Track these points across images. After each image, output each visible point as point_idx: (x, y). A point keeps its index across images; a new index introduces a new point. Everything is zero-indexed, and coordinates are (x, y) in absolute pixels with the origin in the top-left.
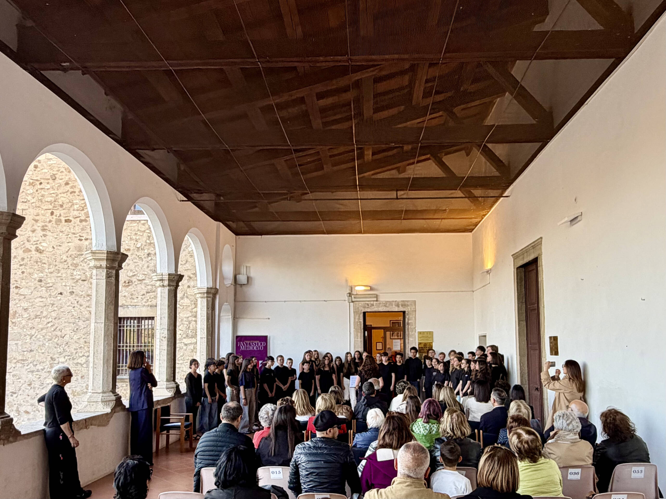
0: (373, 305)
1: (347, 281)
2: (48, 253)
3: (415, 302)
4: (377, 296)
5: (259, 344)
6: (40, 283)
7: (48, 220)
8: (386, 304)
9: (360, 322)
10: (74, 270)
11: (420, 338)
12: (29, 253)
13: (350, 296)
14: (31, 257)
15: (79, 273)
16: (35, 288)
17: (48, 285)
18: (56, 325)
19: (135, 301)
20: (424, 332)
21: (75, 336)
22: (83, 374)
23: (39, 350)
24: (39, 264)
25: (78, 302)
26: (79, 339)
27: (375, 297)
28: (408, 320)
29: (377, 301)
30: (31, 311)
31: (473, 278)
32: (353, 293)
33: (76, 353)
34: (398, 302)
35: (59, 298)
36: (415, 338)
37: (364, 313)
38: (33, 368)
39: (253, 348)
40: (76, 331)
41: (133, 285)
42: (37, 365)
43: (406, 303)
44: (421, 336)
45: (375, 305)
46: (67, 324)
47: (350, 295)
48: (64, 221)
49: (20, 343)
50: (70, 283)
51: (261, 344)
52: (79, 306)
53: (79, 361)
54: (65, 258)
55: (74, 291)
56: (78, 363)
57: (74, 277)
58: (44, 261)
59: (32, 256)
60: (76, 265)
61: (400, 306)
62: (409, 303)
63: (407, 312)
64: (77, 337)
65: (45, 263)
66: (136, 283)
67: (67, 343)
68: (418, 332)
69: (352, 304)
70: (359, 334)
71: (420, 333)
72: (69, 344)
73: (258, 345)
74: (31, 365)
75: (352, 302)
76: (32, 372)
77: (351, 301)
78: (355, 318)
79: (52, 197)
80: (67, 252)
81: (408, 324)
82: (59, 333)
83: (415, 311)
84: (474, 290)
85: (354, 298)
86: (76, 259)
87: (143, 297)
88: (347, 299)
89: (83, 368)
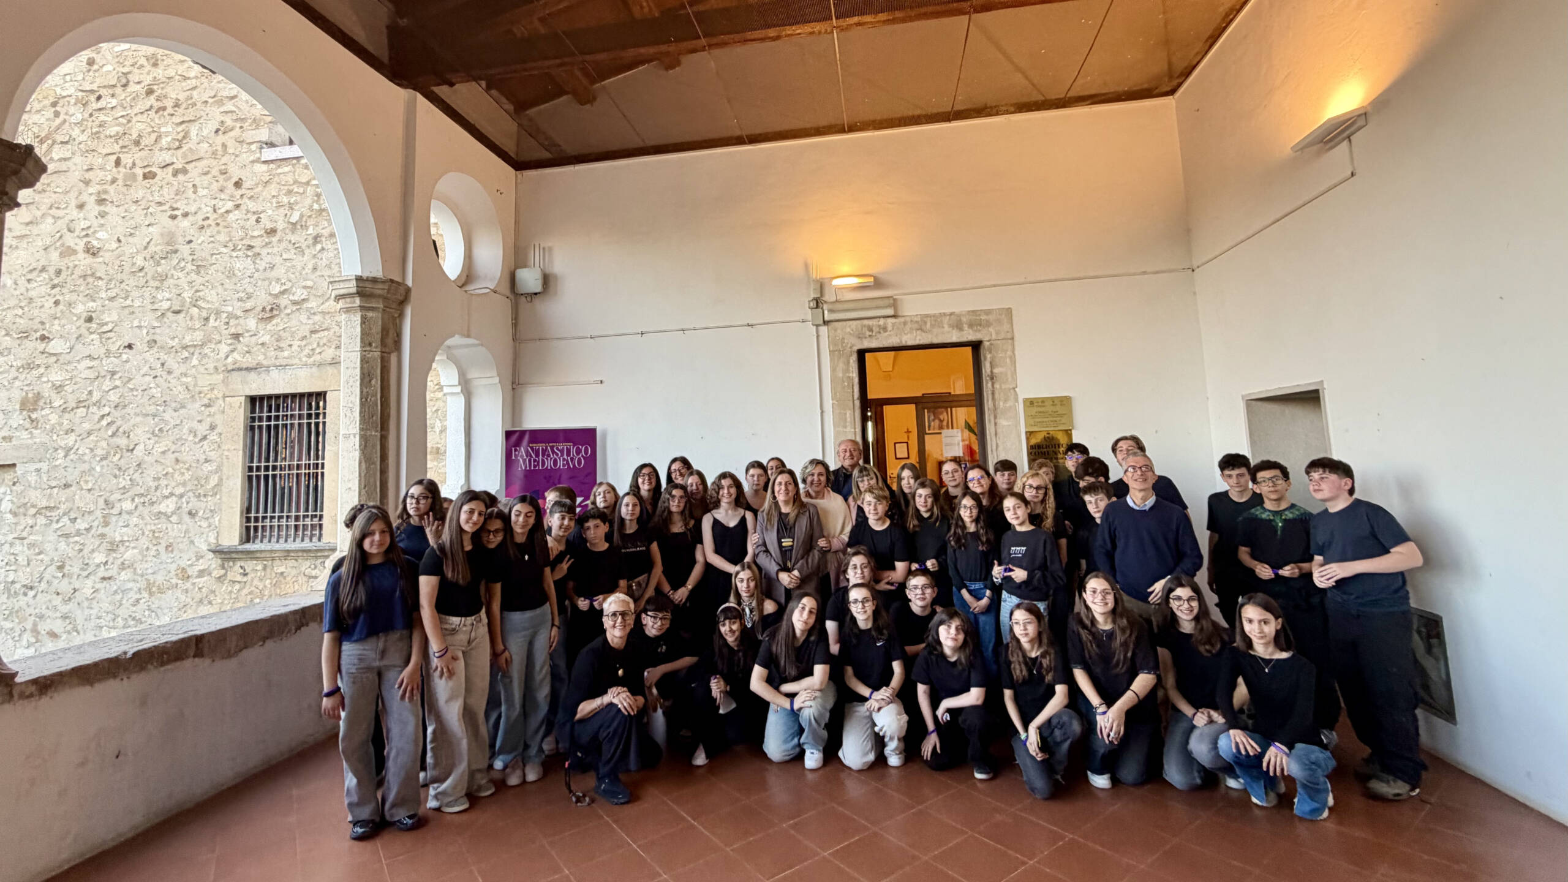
0: (885, 329)
1: (806, 266)
2: (107, 255)
3: (1009, 312)
4: (894, 303)
5: (573, 451)
6: (88, 325)
7: (109, 178)
8: (921, 324)
9: (850, 379)
10: (157, 288)
11: (1033, 417)
12: (72, 258)
13: (817, 307)
14: (75, 266)
15: (167, 295)
16: (77, 338)
17: (105, 328)
18: (119, 423)
19: (286, 354)
20: (1043, 400)
21: (157, 445)
22: (171, 541)
23: (82, 483)
24: (90, 280)
25: (163, 365)
26: (164, 453)
27: (889, 306)
28: (992, 367)
29: (894, 316)
30: (70, 390)
31: (1188, 231)
32: (826, 298)
33: (157, 488)
34: (959, 316)
35: (124, 357)
36: (1016, 415)
37: (861, 354)
38: (70, 528)
39: (555, 462)
40: (157, 434)
41: (282, 315)
42: (76, 519)
43: (983, 317)
44: (1034, 410)
45: (890, 328)
46: (139, 419)
47: (818, 303)
48: (141, 178)
49: (44, 466)
50: (149, 319)
51: (578, 452)
52: (164, 374)
53: (162, 507)
54: (140, 262)
55: (156, 337)
56: (160, 512)
57: (156, 306)
58: (98, 275)
59: (77, 263)
60: (163, 278)
61: (966, 327)
62: (991, 318)
63: (986, 344)
64: (160, 450)
65: (100, 278)
66: (288, 311)
67: (139, 465)
68: (1025, 400)
69: (824, 330)
70: (849, 413)
71: (1030, 403)
72: (143, 466)
73: (568, 454)
74: (65, 519)
75: (826, 323)
76: (67, 536)
77: (822, 322)
78: (833, 370)
79: (119, 125)
80: (146, 248)
81: (992, 379)
82: (122, 442)
83: (1012, 339)
84: (1195, 264)
85: (831, 311)
86: (163, 261)
87: (304, 343)
88: (809, 317)
89: (170, 526)
